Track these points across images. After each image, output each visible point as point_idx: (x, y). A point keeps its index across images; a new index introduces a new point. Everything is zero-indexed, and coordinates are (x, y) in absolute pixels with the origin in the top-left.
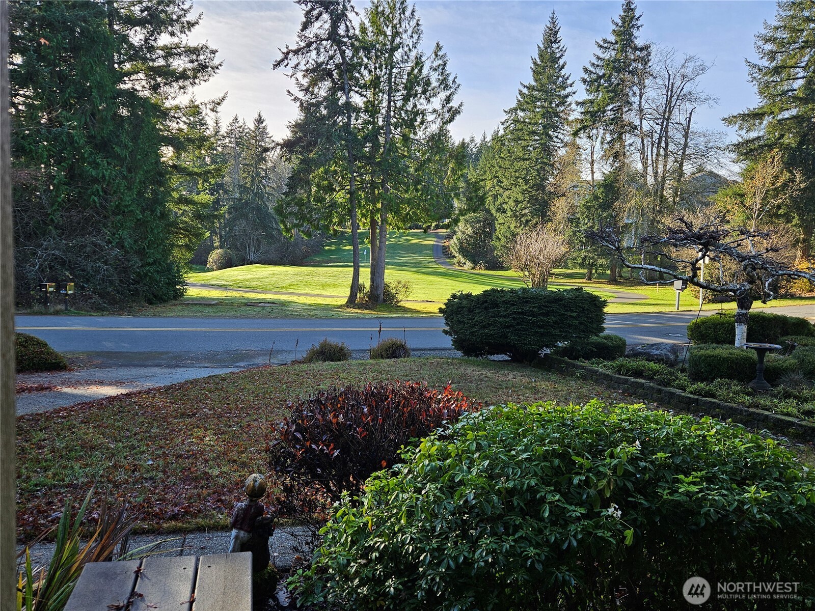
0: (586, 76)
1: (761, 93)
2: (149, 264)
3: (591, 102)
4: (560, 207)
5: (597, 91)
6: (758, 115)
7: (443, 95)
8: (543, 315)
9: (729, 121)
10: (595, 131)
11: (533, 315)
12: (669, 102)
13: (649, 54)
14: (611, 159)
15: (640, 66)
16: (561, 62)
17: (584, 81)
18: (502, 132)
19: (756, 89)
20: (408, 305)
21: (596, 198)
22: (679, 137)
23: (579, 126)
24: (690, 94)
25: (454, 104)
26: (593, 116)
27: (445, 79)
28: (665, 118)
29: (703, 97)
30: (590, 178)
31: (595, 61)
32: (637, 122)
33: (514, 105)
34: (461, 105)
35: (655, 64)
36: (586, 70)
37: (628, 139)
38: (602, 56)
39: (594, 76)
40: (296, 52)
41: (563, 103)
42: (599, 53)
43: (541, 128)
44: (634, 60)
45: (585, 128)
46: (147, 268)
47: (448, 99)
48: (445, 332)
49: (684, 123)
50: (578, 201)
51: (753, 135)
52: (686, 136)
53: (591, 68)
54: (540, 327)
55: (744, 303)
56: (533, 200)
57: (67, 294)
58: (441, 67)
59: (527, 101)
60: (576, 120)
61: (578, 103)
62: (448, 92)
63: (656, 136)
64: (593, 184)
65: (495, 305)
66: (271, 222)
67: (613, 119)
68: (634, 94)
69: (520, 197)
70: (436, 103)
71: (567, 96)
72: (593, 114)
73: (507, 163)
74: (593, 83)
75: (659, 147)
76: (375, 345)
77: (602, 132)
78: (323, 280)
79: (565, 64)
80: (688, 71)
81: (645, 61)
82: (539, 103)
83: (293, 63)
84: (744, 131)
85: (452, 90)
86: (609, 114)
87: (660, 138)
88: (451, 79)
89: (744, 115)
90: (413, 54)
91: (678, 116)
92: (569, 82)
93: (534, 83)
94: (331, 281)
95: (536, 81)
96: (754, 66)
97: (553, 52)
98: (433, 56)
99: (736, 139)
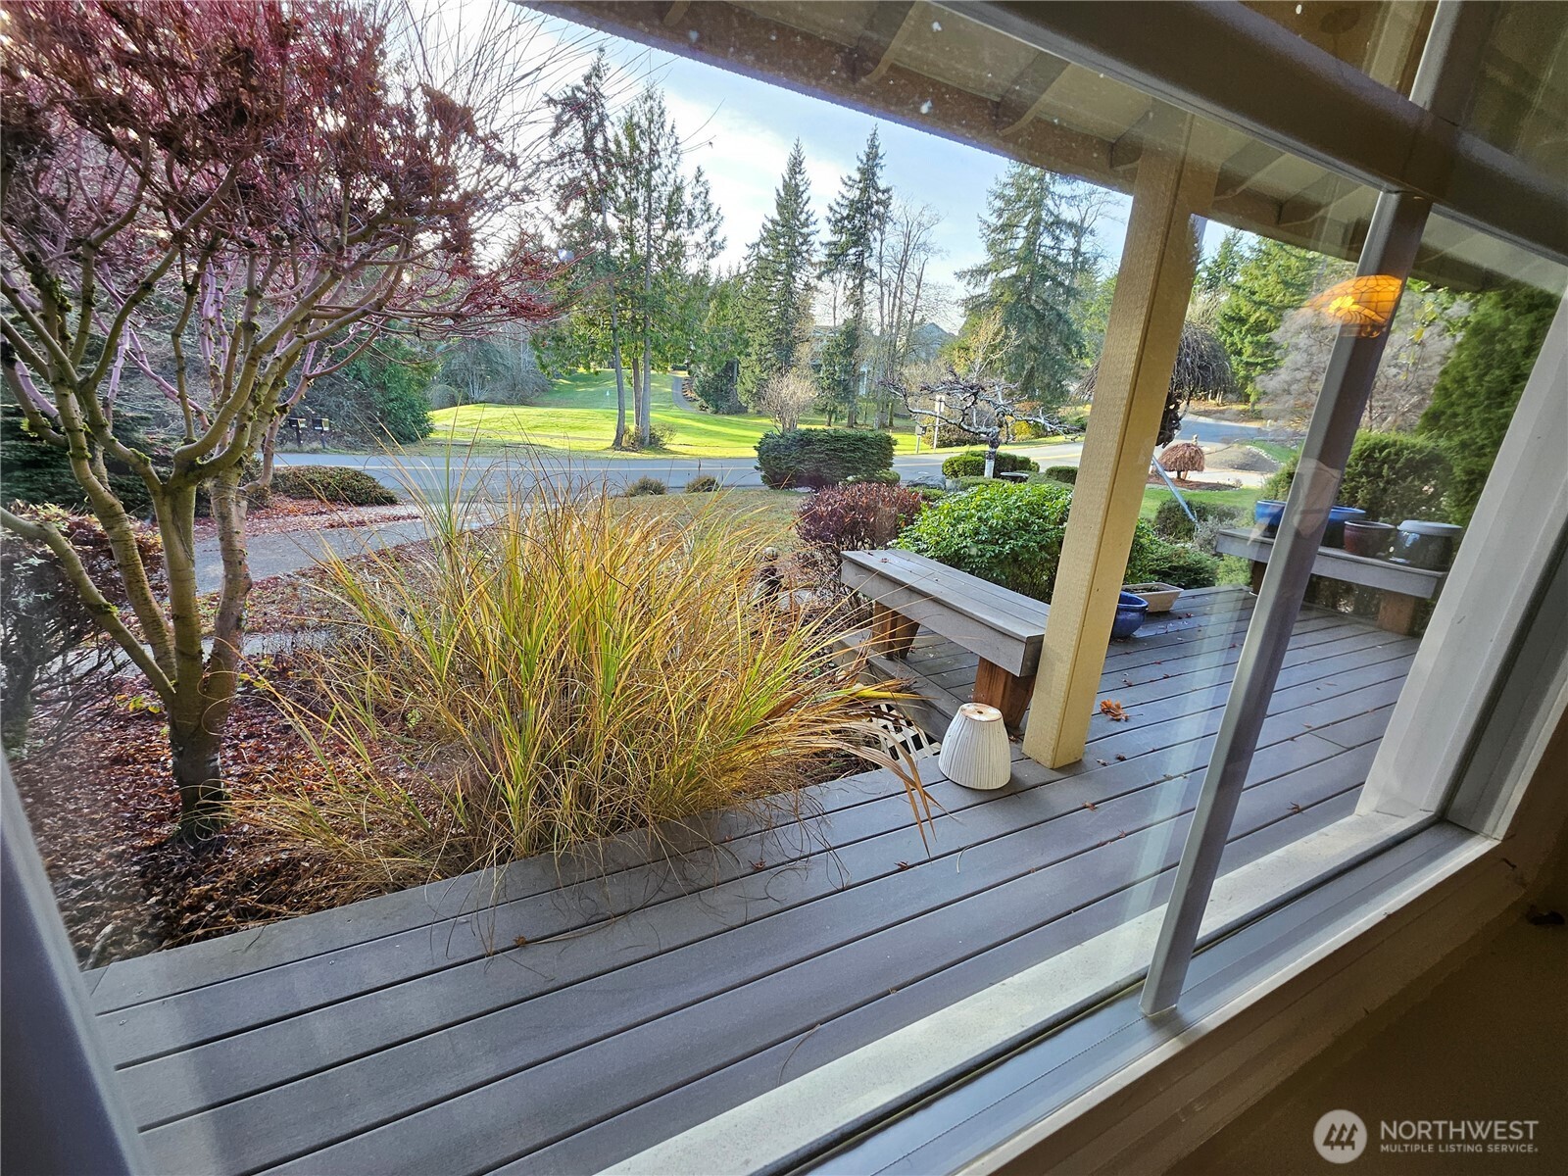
0: (831, 215)
1: (989, 250)
2: (392, 400)
3: (835, 244)
4: (804, 352)
5: (841, 233)
6: (981, 272)
7: (707, 227)
8: (850, 451)
9: (960, 275)
10: (838, 275)
11: (843, 452)
12: (906, 251)
13: (890, 198)
14: (852, 306)
15: (882, 209)
16: (805, 196)
17: (829, 221)
18: (743, 270)
19: (984, 246)
20: (673, 448)
21: (838, 345)
22: (913, 287)
23: (823, 268)
24: (925, 244)
25: (718, 238)
26: (836, 258)
27: (708, 210)
28: (903, 265)
29: (936, 249)
30: (832, 324)
31: (839, 199)
32: (877, 269)
33: (757, 240)
34: (724, 240)
35: (895, 209)
36: (831, 209)
37: (868, 286)
38: (846, 194)
39: (838, 216)
40: (548, 164)
41: (805, 242)
42: (844, 190)
43: (784, 266)
44: (877, 203)
45: (829, 271)
46: (391, 404)
47: (712, 233)
48: (757, 468)
49: (917, 272)
50: (818, 347)
51: (979, 291)
52: (919, 286)
53: (836, 208)
54: (848, 462)
55: (994, 444)
56: (777, 344)
57: (322, 431)
58: (703, 195)
59: (771, 237)
60: (821, 263)
61: (822, 244)
62: (712, 224)
63: (893, 285)
64: (833, 330)
65: (809, 442)
66: (495, 356)
67: (855, 265)
68: (875, 239)
69: (765, 341)
70: (699, 235)
71: (809, 235)
72: (836, 256)
73: (750, 303)
74: (838, 225)
75: (895, 296)
76: (691, 480)
77: (844, 276)
78: (570, 422)
79: (809, 199)
80: (924, 220)
81: (885, 204)
82: (782, 240)
83: (545, 176)
84: (972, 286)
85: (716, 222)
86: (852, 258)
87: (897, 287)
88: (713, 210)
89: (973, 271)
90: (671, 177)
91: (913, 267)
92: (812, 219)
93: (778, 218)
94: (578, 423)
95: (780, 214)
96: (985, 222)
97: (797, 185)
98: (695, 182)
99: (965, 295)
